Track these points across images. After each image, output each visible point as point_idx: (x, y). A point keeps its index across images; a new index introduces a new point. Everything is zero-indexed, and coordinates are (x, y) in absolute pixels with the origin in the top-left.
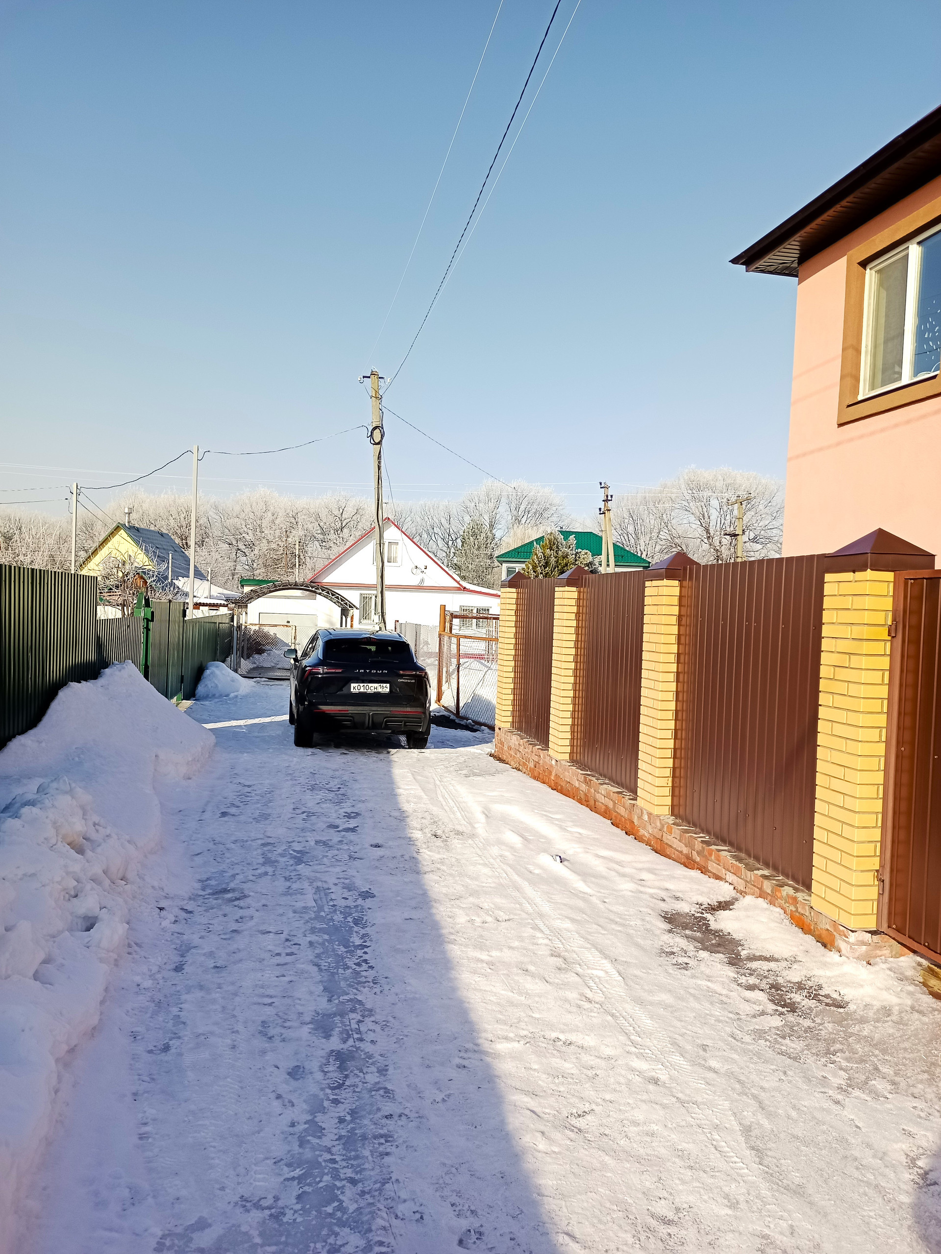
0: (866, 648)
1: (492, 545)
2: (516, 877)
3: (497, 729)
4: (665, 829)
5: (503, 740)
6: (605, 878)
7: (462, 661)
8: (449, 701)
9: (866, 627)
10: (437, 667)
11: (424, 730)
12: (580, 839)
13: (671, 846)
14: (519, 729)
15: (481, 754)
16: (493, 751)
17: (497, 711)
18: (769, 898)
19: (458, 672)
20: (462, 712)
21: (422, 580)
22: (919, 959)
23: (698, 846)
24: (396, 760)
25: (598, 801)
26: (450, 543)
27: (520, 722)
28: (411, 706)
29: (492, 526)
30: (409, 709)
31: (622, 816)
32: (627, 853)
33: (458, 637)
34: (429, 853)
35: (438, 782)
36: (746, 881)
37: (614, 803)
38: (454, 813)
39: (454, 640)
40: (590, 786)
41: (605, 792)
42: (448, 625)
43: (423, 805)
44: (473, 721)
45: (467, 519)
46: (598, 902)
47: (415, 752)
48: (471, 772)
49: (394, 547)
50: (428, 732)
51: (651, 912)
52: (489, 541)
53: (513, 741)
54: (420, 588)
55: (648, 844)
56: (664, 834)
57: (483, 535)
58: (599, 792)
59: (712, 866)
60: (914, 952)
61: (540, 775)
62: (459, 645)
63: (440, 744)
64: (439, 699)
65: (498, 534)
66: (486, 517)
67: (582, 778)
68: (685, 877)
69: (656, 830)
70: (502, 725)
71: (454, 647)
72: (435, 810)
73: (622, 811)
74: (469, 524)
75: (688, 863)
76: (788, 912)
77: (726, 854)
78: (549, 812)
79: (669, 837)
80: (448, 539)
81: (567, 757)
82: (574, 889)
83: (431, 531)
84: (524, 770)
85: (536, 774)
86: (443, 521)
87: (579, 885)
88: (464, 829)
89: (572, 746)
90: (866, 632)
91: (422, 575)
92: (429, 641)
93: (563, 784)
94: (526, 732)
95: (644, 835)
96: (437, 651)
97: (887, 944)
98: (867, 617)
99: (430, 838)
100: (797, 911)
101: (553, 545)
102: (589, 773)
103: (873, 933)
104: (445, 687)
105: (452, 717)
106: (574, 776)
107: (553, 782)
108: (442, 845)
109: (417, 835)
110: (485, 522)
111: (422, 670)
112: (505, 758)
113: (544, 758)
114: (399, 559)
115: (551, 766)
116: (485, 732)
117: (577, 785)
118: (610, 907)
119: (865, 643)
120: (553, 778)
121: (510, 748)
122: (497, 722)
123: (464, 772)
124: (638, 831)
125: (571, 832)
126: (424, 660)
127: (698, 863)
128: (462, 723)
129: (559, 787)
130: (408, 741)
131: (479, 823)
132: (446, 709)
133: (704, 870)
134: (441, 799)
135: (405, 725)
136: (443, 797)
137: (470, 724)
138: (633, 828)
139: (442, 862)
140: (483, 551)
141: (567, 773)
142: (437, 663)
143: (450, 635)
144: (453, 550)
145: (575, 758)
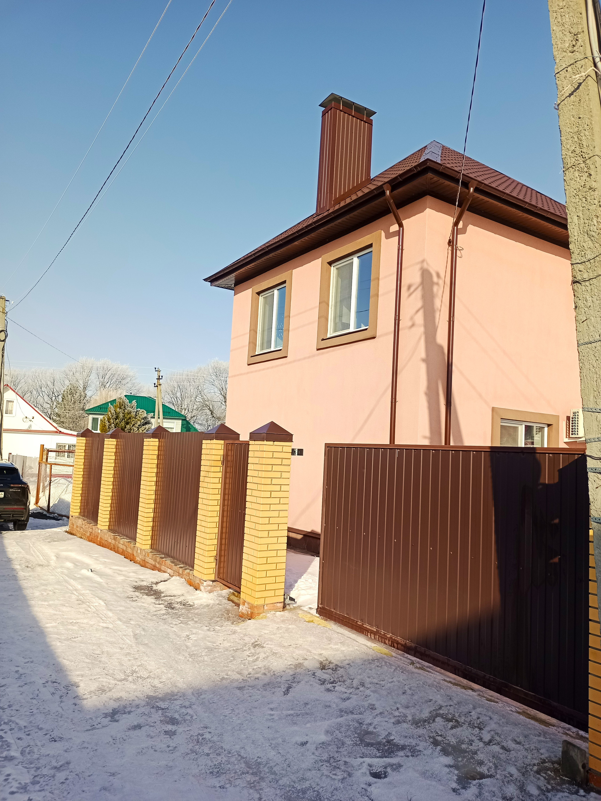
0: (213, 469)
1: (85, 401)
2: (67, 578)
3: (70, 517)
4: (146, 555)
5: (74, 522)
6: (111, 576)
7: (53, 479)
8: (43, 503)
9: (213, 461)
10: (37, 483)
11: (25, 519)
12: (104, 563)
13: (148, 563)
14: (84, 516)
15: (60, 532)
16: (68, 530)
17: (71, 506)
18: (181, 575)
19: (50, 485)
20: (51, 510)
21: (30, 426)
22: (231, 590)
23: (158, 560)
24: (6, 536)
25: (119, 548)
26: (54, 398)
27: (84, 512)
28: (17, 505)
29: (85, 388)
30: (16, 507)
31: (129, 553)
32: (126, 567)
33: (51, 465)
34: (23, 573)
35: (31, 546)
36: (174, 571)
37: (126, 547)
38: (39, 557)
39: (48, 466)
40: (116, 541)
41: (122, 542)
42: (45, 457)
43: (21, 555)
44: (58, 515)
45: (67, 383)
46: (105, 584)
47: (19, 532)
48: (52, 540)
49: (10, 404)
50: (27, 520)
51: (128, 586)
52: (82, 398)
53: (79, 522)
54: (28, 431)
55: (139, 564)
56: (146, 557)
57: (78, 394)
58: (120, 543)
59: (163, 568)
60: (230, 588)
61: (93, 539)
62: (51, 469)
63: (35, 528)
64: (37, 502)
65: (89, 393)
66: (81, 382)
67: (112, 537)
68: (150, 573)
69: (143, 556)
70: (74, 514)
71: (48, 470)
72: (28, 557)
73: (129, 550)
74: (68, 386)
75: (154, 568)
76: (187, 580)
77: (168, 561)
78: (92, 554)
79: (148, 559)
80: (52, 395)
81: (107, 528)
82: (95, 581)
83: (39, 389)
84: (84, 538)
85: (90, 539)
86: (49, 383)
87: (98, 579)
88: (44, 563)
89: (110, 522)
90: (213, 463)
91: (30, 423)
92: (32, 466)
93: (103, 542)
94: (87, 517)
95: (138, 560)
96: (37, 473)
97: (219, 585)
98: (214, 458)
99: (24, 568)
100: (189, 578)
101: (122, 406)
102: (117, 534)
103: (213, 581)
104: (41, 495)
105: (45, 513)
106: (109, 537)
107: (98, 542)
108: (31, 570)
109: (17, 567)
110: (80, 385)
111: (25, 484)
112: (74, 532)
113: (95, 530)
114: (14, 412)
115: (98, 533)
116: (64, 520)
117: (110, 541)
118: (110, 586)
119: (212, 467)
120: (99, 540)
121: (77, 527)
122: (71, 513)
123: (48, 540)
124: (136, 558)
125: (101, 561)
126: (29, 479)
127: (158, 568)
128: (51, 516)
129: (102, 544)
130: (14, 525)
131: (52, 560)
132: (41, 508)
133: (159, 570)
134: (32, 552)
135: (13, 516)
136: (34, 551)
137: (56, 516)
138: (133, 558)
139: (30, 576)
140: (77, 405)
141: (106, 536)
142: (37, 481)
143: (46, 463)
144: (55, 403)
145: (111, 528)
